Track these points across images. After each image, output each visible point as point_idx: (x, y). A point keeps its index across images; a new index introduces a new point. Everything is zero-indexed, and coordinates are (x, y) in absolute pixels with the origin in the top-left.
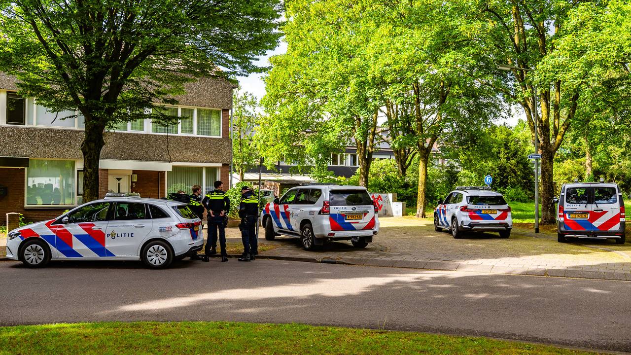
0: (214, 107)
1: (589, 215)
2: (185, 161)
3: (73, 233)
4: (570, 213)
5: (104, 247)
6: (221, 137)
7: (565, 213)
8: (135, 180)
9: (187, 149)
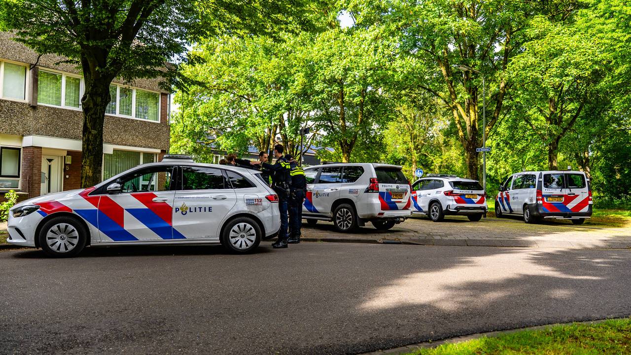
0: (153, 90)
1: (563, 198)
2: (123, 145)
3: (124, 207)
4: (548, 196)
5: (172, 226)
6: (159, 122)
7: (543, 196)
8: (69, 162)
9: (125, 131)
